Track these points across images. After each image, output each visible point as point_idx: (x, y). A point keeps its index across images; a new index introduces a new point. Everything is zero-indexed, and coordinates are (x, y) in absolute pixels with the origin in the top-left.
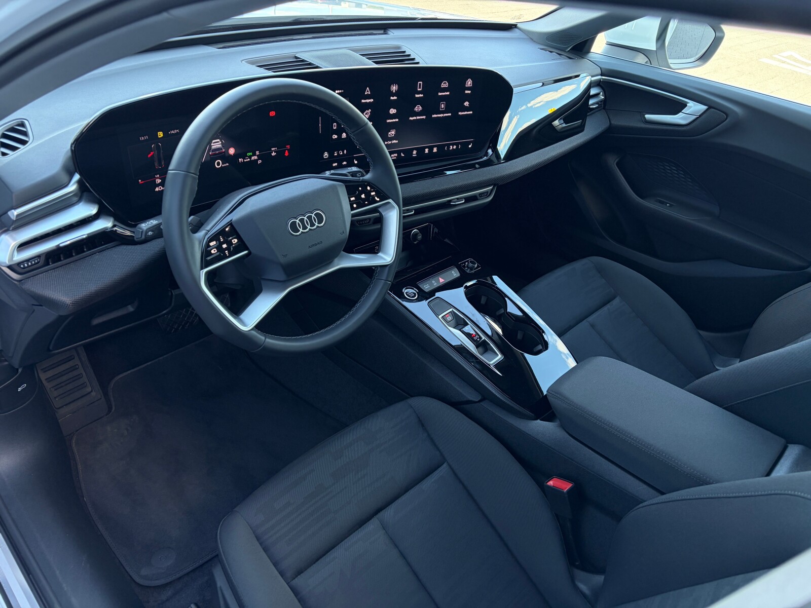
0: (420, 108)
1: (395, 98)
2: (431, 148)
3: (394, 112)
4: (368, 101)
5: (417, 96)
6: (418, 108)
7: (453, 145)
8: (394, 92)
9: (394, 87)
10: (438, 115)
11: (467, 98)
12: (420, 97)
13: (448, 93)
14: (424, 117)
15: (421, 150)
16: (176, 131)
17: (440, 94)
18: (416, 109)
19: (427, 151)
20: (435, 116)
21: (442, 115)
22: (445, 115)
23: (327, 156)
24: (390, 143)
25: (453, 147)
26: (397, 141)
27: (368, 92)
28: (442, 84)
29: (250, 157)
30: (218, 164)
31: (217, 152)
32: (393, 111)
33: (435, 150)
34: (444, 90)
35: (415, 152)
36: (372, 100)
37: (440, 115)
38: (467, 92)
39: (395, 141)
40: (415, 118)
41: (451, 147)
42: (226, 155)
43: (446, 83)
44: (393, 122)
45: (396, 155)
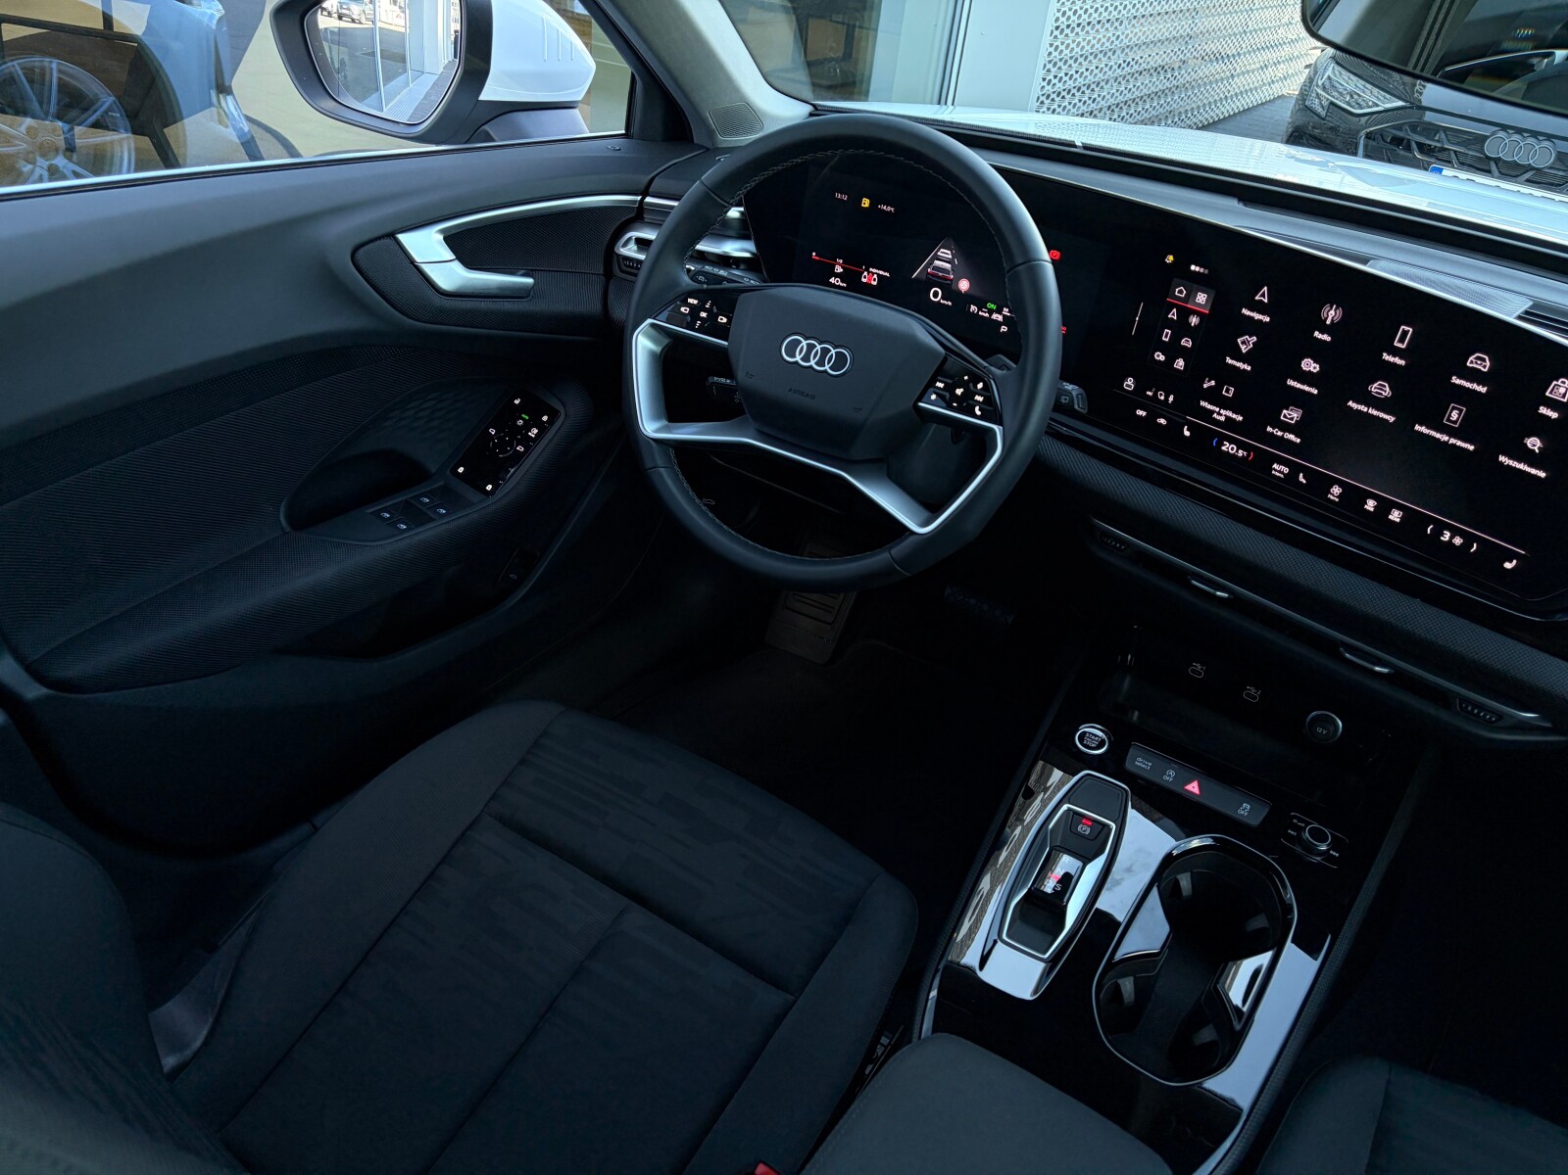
0: (1387, 392)
1: (1326, 338)
2: (1385, 507)
3: (1312, 369)
4: (1257, 316)
5: (1386, 357)
6: (1381, 389)
7: (1455, 532)
8: (1328, 322)
9: (1332, 312)
10: (1433, 433)
11: (1541, 427)
12: (1395, 364)
13: (1483, 390)
14: (1391, 419)
15: (1354, 497)
16: (889, 209)
17: (1455, 380)
18: (1374, 388)
19: (1370, 505)
20: (1423, 429)
21: (1446, 438)
22: (1453, 441)
23: (1130, 386)
24: (1280, 434)
25: (1452, 537)
26: (1298, 441)
27: (1263, 296)
28: (1471, 358)
29: (991, 312)
30: (936, 294)
31: (940, 274)
32: (1310, 365)
33: (1395, 516)
34: (1474, 375)
35: (1336, 490)
36: (1267, 319)
37: (1438, 436)
38: (1543, 410)
39: (1292, 437)
40: (1363, 408)
41: (1447, 536)
42: (953, 287)
43: (1484, 360)
44: (1303, 391)
45: (1286, 470)
